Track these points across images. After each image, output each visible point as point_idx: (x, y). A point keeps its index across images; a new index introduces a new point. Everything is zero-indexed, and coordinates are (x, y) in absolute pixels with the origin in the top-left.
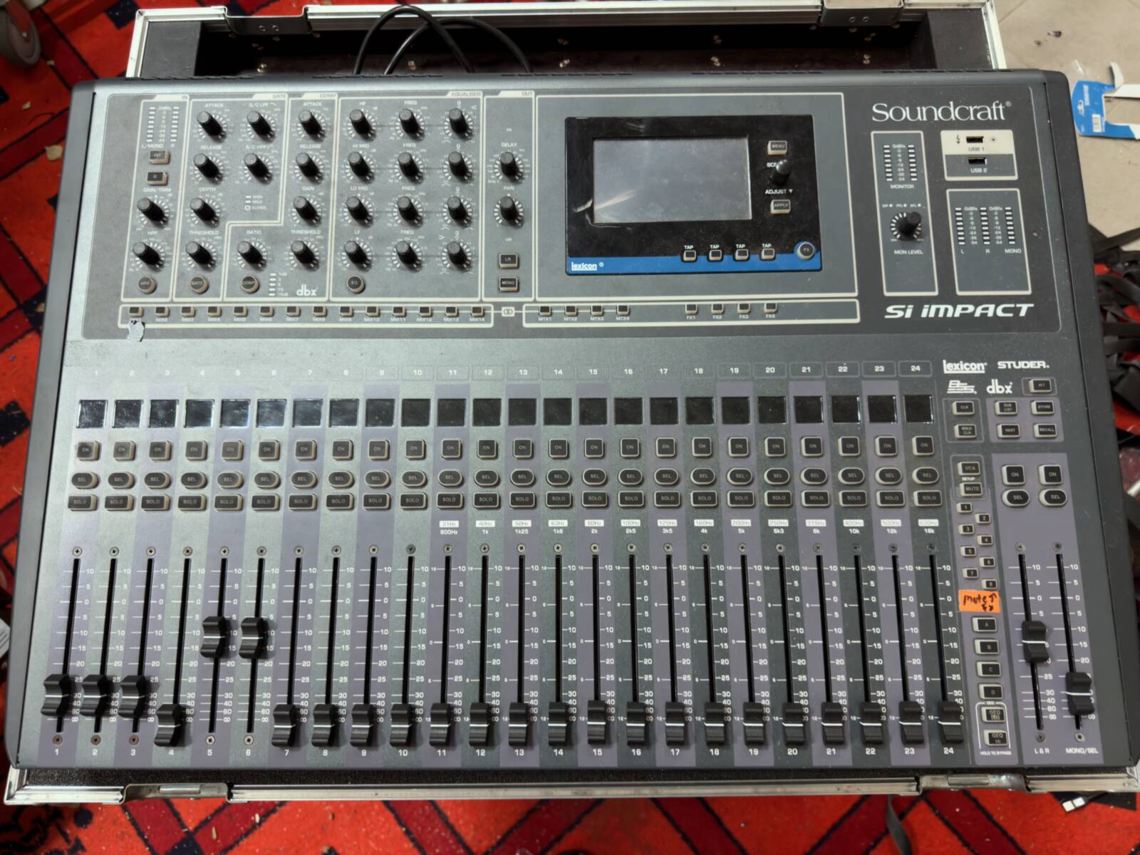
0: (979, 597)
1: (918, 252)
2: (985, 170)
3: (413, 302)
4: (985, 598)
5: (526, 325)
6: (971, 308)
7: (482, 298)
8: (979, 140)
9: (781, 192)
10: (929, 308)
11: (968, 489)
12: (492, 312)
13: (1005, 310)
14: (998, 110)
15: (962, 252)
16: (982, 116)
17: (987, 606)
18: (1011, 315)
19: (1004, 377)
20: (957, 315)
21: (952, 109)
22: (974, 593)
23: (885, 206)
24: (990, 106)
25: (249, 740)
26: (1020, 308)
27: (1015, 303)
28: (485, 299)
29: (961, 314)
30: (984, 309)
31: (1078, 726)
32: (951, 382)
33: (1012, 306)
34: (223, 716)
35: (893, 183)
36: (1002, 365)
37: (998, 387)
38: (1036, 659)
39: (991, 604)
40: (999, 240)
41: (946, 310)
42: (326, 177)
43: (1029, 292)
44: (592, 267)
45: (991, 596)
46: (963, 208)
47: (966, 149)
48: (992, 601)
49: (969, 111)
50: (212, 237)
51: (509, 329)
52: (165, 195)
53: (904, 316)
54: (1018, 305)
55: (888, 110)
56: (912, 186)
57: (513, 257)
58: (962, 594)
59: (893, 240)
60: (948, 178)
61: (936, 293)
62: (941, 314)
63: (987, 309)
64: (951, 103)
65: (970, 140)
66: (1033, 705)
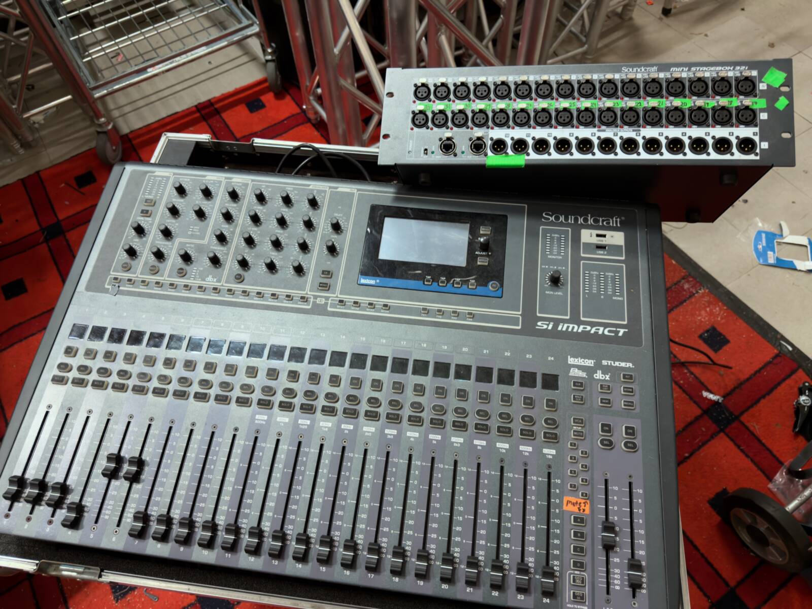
0: (577, 503)
1: (560, 293)
2: (605, 253)
3: (267, 291)
4: (580, 503)
5: (329, 309)
6: (589, 328)
7: (308, 292)
8: (604, 236)
9: (484, 253)
10: (563, 326)
11: (575, 433)
12: (312, 300)
13: (609, 331)
14: (616, 221)
15: (587, 296)
16: (606, 223)
17: (581, 508)
18: (613, 334)
19: (605, 370)
20: (580, 331)
21: (589, 218)
22: (574, 500)
23: (543, 267)
24: (612, 218)
25: (116, 532)
26: (619, 331)
27: (616, 328)
28: (309, 293)
29: (582, 331)
30: (596, 329)
31: (634, 596)
32: (572, 369)
33: (614, 329)
34: (105, 514)
35: (549, 255)
36: (604, 363)
37: (601, 375)
38: (609, 548)
39: (584, 508)
40: (610, 292)
41: (573, 328)
42: (236, 221)
43: (625, 323)
44: (372, 282)
45: (584, 503)
46: (590, 272)
47: (595, 240)
48: (585, 506)
49: (599, 220)
50: (167, 245)
51: (319, 310)
52: (147, 221)
53: (547, 329)
54: (618, 329)
55: (552, 216)
56: (560, 257)
57: (329, 272)
58: (566, 499)
59: (546, 286)
60: (582, 255)
61: (568, 317)
62: (570, 330)
63: (599, 329)
64: (589, 215)
65: (598, 236)
66: (605, 577)
